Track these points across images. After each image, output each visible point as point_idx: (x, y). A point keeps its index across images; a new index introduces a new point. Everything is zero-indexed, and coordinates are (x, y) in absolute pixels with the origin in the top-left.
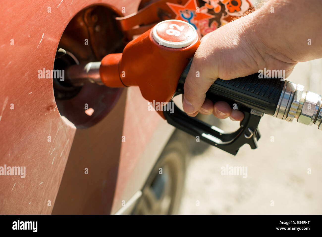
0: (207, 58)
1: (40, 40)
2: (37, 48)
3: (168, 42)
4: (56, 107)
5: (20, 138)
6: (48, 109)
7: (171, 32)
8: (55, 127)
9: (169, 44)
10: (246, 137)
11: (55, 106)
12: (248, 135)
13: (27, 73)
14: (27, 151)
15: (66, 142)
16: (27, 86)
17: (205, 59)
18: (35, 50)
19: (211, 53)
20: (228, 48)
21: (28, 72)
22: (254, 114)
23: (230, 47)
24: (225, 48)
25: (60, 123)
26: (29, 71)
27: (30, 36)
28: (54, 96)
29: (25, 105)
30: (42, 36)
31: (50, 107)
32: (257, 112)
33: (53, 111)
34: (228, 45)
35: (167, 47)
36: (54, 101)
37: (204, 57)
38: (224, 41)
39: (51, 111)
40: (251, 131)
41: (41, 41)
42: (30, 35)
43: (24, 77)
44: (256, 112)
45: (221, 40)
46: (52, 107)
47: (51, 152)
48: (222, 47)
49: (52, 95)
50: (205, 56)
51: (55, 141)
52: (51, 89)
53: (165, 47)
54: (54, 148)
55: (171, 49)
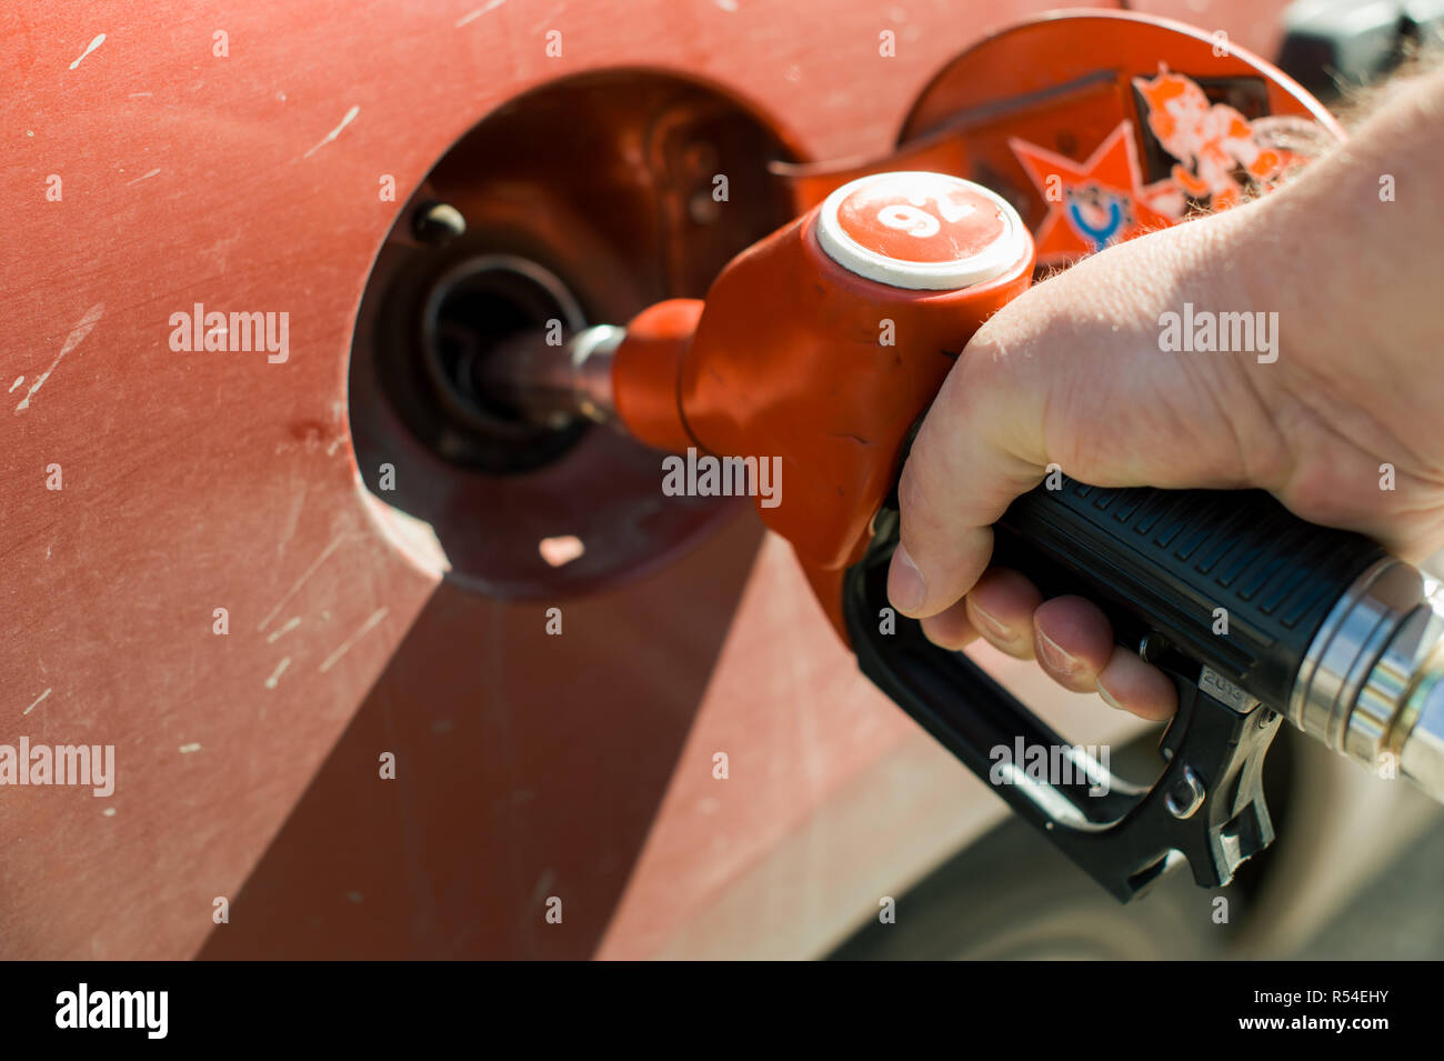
0: (1008, 348)
1: (333, 128)
2: (306, 155)
3: (864, 252)
4: (346, 437)
5: (122, 503)
6: (297, 431)
7: (901, 217)
8: (315, 528)
9: (866, 263)
10: (1172, 809)
11: (340, 432)
12: (1182, 804)
13: (227, 242)
14: (146, 575)
15: (362, 617)
16: (213, 297)
17: (998, 352)
18: (294, 161)
19: (1033, 332)
20: (1109, 322)
21: (231, 236)
22: (1216, 693)
23: (1119, 319)
24: (1096, 318)
25: (344, 517)
26: (238, 236)
27: (284, 98)
28: (344, 389)
29: (181, 373)
30: (343, 113)
31: (308, 427)
32: (1228, 688)
33: (321, 452)
34: (1112, 312)
35: (854, 273)
36: (340, 408)
37: (999, 343)
38: (1102, 291)
39: (311, 444)
40: (1196, 785)
41: (333, 135)
42: (288, 95)
43: (205, 253)
44: (1221, 684)
45: (1095, 284)
46: (324, 432)
47: (271, 628)
48: (1087, 312)
49: (335, 376)
50: (1002, 342)
51: (303, 587)
52: (336, 355)
53: (848, 270)
54: (291, 616)
55: (867, 286)
